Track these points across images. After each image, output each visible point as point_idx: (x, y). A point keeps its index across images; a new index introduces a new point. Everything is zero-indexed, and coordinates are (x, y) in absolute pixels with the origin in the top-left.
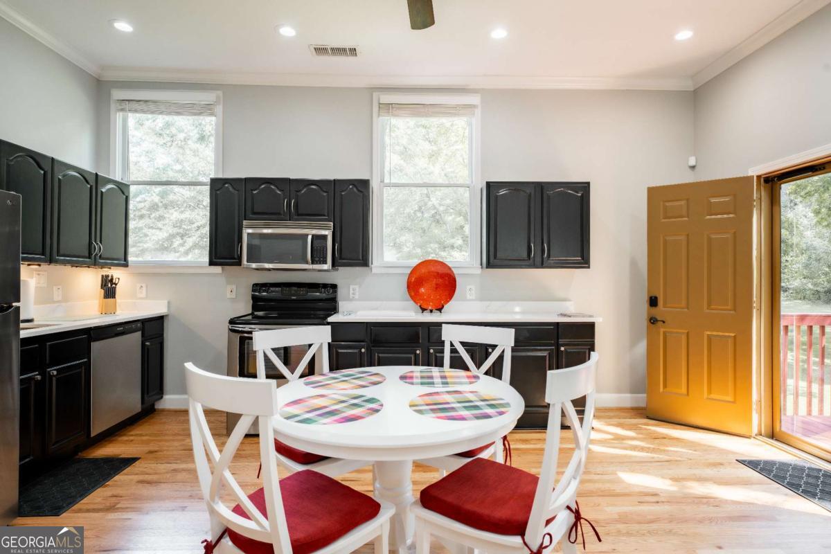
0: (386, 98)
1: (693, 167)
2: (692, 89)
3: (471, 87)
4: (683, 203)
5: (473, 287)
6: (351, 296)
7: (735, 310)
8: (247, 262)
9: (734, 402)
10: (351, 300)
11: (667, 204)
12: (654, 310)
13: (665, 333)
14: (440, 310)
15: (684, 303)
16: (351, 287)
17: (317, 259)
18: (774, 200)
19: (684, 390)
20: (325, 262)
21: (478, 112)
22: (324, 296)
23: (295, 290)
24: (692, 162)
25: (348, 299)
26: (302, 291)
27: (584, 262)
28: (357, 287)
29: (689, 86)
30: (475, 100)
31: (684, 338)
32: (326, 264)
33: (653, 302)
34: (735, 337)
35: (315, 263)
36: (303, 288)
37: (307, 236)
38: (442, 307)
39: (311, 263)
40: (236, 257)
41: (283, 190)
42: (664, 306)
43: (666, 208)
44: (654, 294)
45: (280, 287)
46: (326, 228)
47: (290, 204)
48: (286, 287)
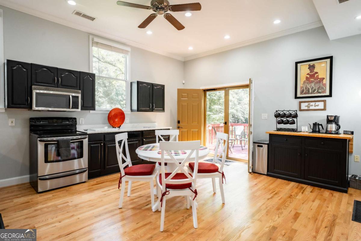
0: (96, 40)
1: (184, 84)
2: (184, 61)
3: (127, 44)
4: (186, 94)
5: (128, 118)
6: (81, 123)
7: (198, 123)
8: (36, 107)
10: (81, 125)
12: (179, 124)
13: (182, 131)
14: (119, 127)
15: (186, 122)
16: (81, 119)
17: (74, 107)
18: (205, 96)
20: (78, 108)
21: (129, 54)
22: (71, 123)
23: (55, 121)
24: (184, 82)
25: (80, 124)
26: (60, 121)
27: (163, 110)
28: (83, 119)
29: (183, 60)
30: (129, 49)
31: (186, 132)
33: (179, 122)
34: (198, 131)
35: (74, 108)
36: (60, 120)
37: (69, 96)
38: (120, 126)
39: (72, 108)
40: (26, 104)
41: (54, 73)
42: (182, 123)
43: (182, 95)
44: (179, 120)
45: (47, 120)
46: (78, 93)
47: (58, 80)
48: (51, 119)
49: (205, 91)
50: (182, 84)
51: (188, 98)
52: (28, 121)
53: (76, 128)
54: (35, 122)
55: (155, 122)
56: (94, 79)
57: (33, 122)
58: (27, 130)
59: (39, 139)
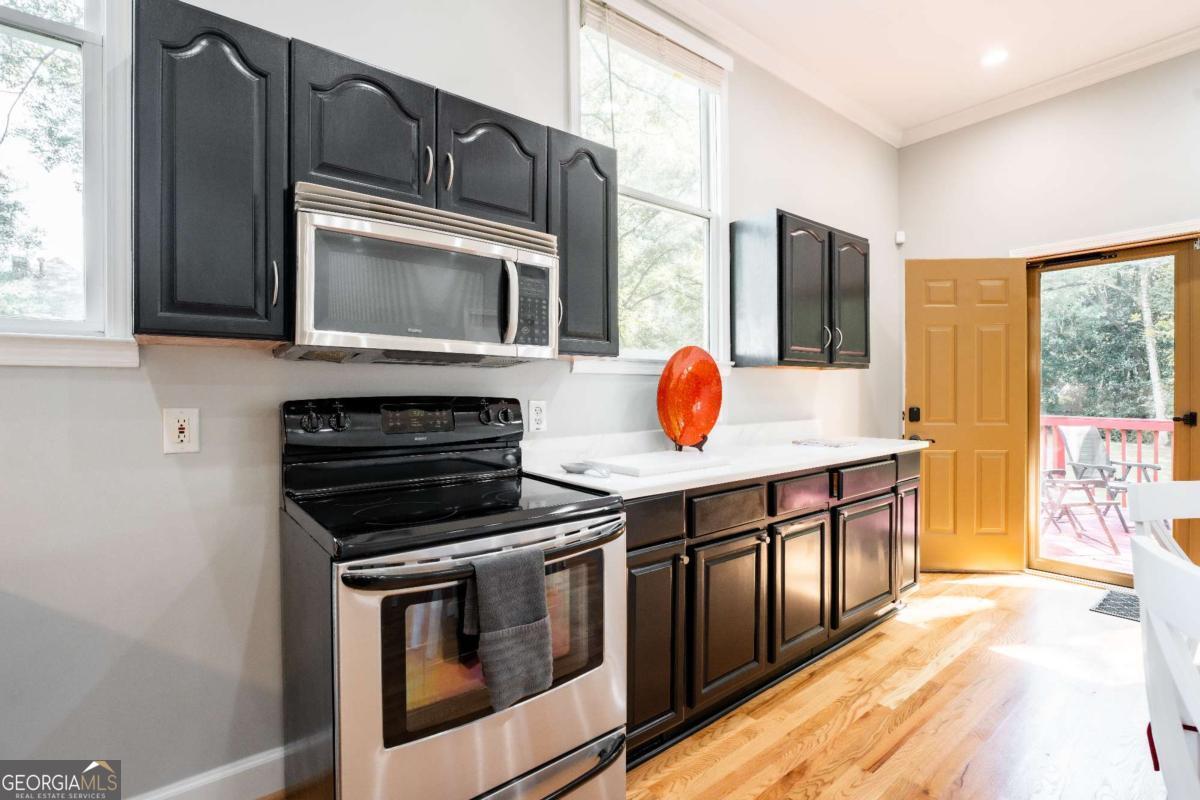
1: (899, 245)
2: (898, 145)
3: (715, 38)
4: (948, 284)
6: (533, 427)
7: (1007, 421)
8: (318, 324)
9: (1006, 534)
10: (533, 437)
11: (932, 284)
12: (914, 425)
14: (700, 446)
16: (533, 404)
19: (950, 527)
20: (542, 340)
21: (725, 85)
24: (901, 238)
25: (529, 434)
26: (442, 417)
27: (864, 358)
28: (542, 404)
30: (726, 60)
31: (951, 460)
32: (547, 344)
33: (914, 415)
34: (1007, 455)
35: (526, 343)
36: (440, 410)
37: (503, 262)
38: (705, 438)
39: (516, 341)
40: (261, 309)
41: (418, 120)
42: (927, 420)
43: (929, 289)
44: (915, 404)
45: (377, 411)
46: (543, 248)
47: (442, 165)
48: (393, 409)
49: (1035, 267)
50: (895, 247)
51: (955, 303)
52: (274, 424)
53: (519, 459)
54: (313, 429)
55: (809, 417)
56: (611, 180)
57: (300, 425)
58: (268, 475)
59: (342, 568)
